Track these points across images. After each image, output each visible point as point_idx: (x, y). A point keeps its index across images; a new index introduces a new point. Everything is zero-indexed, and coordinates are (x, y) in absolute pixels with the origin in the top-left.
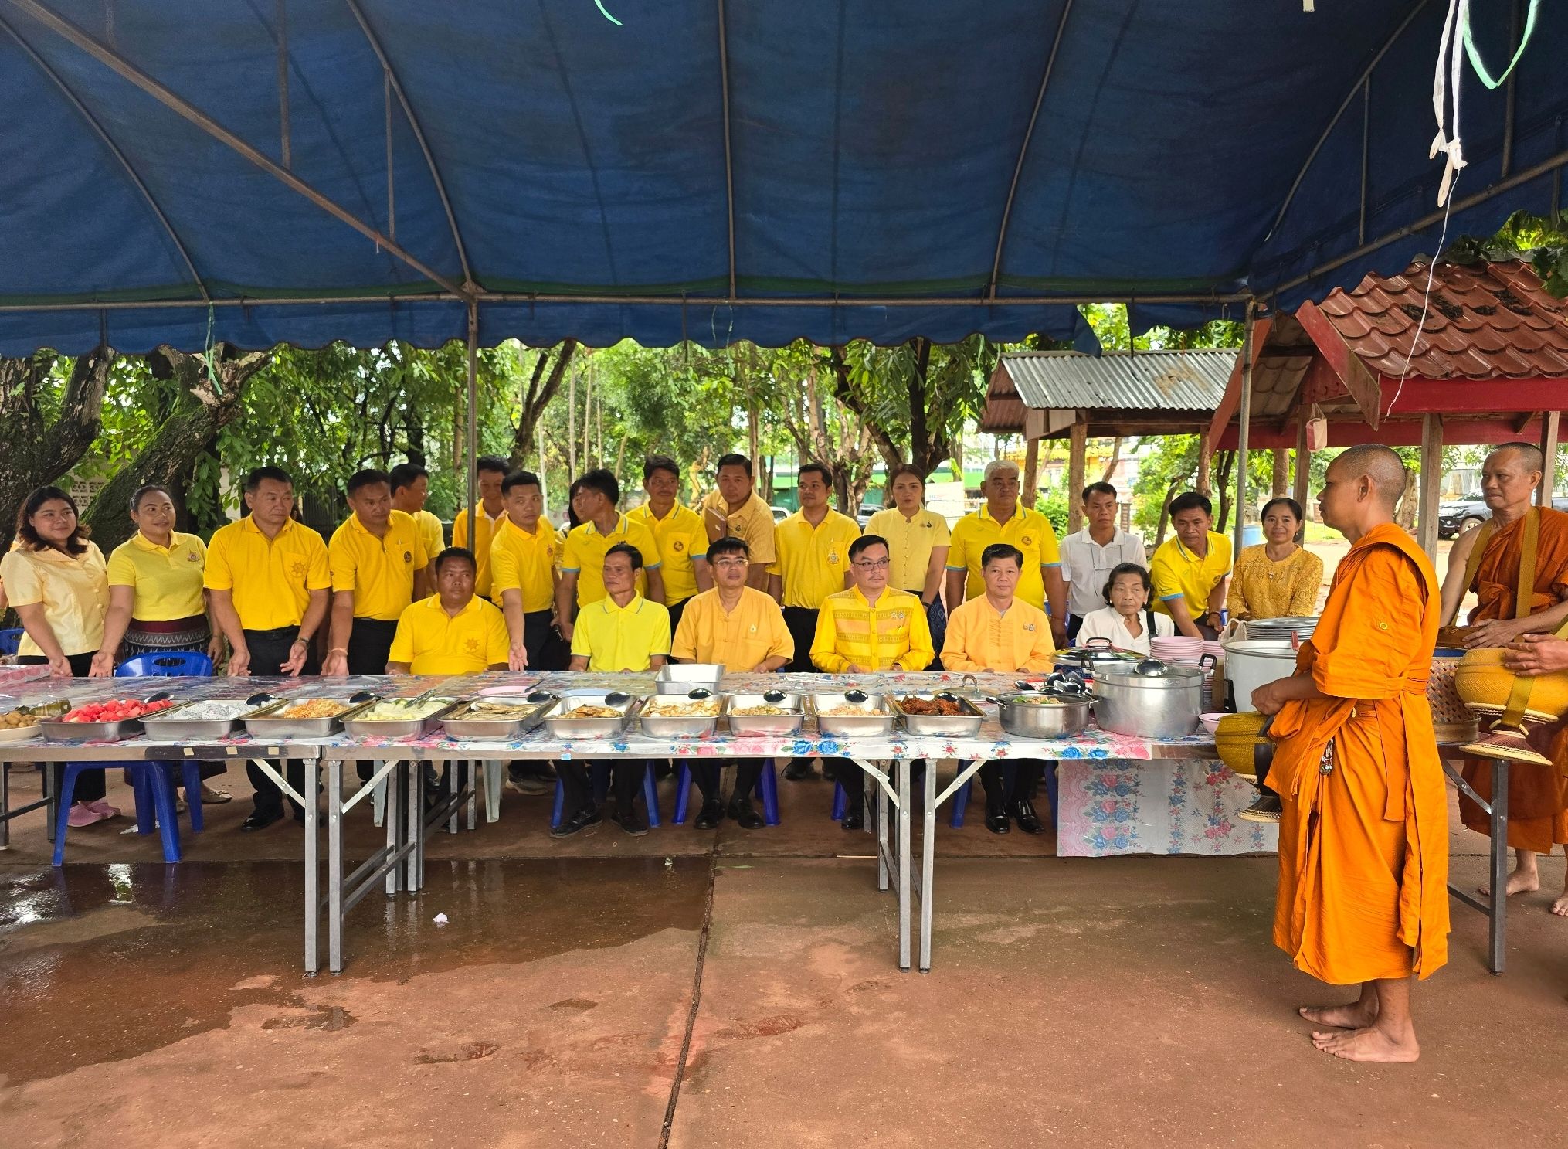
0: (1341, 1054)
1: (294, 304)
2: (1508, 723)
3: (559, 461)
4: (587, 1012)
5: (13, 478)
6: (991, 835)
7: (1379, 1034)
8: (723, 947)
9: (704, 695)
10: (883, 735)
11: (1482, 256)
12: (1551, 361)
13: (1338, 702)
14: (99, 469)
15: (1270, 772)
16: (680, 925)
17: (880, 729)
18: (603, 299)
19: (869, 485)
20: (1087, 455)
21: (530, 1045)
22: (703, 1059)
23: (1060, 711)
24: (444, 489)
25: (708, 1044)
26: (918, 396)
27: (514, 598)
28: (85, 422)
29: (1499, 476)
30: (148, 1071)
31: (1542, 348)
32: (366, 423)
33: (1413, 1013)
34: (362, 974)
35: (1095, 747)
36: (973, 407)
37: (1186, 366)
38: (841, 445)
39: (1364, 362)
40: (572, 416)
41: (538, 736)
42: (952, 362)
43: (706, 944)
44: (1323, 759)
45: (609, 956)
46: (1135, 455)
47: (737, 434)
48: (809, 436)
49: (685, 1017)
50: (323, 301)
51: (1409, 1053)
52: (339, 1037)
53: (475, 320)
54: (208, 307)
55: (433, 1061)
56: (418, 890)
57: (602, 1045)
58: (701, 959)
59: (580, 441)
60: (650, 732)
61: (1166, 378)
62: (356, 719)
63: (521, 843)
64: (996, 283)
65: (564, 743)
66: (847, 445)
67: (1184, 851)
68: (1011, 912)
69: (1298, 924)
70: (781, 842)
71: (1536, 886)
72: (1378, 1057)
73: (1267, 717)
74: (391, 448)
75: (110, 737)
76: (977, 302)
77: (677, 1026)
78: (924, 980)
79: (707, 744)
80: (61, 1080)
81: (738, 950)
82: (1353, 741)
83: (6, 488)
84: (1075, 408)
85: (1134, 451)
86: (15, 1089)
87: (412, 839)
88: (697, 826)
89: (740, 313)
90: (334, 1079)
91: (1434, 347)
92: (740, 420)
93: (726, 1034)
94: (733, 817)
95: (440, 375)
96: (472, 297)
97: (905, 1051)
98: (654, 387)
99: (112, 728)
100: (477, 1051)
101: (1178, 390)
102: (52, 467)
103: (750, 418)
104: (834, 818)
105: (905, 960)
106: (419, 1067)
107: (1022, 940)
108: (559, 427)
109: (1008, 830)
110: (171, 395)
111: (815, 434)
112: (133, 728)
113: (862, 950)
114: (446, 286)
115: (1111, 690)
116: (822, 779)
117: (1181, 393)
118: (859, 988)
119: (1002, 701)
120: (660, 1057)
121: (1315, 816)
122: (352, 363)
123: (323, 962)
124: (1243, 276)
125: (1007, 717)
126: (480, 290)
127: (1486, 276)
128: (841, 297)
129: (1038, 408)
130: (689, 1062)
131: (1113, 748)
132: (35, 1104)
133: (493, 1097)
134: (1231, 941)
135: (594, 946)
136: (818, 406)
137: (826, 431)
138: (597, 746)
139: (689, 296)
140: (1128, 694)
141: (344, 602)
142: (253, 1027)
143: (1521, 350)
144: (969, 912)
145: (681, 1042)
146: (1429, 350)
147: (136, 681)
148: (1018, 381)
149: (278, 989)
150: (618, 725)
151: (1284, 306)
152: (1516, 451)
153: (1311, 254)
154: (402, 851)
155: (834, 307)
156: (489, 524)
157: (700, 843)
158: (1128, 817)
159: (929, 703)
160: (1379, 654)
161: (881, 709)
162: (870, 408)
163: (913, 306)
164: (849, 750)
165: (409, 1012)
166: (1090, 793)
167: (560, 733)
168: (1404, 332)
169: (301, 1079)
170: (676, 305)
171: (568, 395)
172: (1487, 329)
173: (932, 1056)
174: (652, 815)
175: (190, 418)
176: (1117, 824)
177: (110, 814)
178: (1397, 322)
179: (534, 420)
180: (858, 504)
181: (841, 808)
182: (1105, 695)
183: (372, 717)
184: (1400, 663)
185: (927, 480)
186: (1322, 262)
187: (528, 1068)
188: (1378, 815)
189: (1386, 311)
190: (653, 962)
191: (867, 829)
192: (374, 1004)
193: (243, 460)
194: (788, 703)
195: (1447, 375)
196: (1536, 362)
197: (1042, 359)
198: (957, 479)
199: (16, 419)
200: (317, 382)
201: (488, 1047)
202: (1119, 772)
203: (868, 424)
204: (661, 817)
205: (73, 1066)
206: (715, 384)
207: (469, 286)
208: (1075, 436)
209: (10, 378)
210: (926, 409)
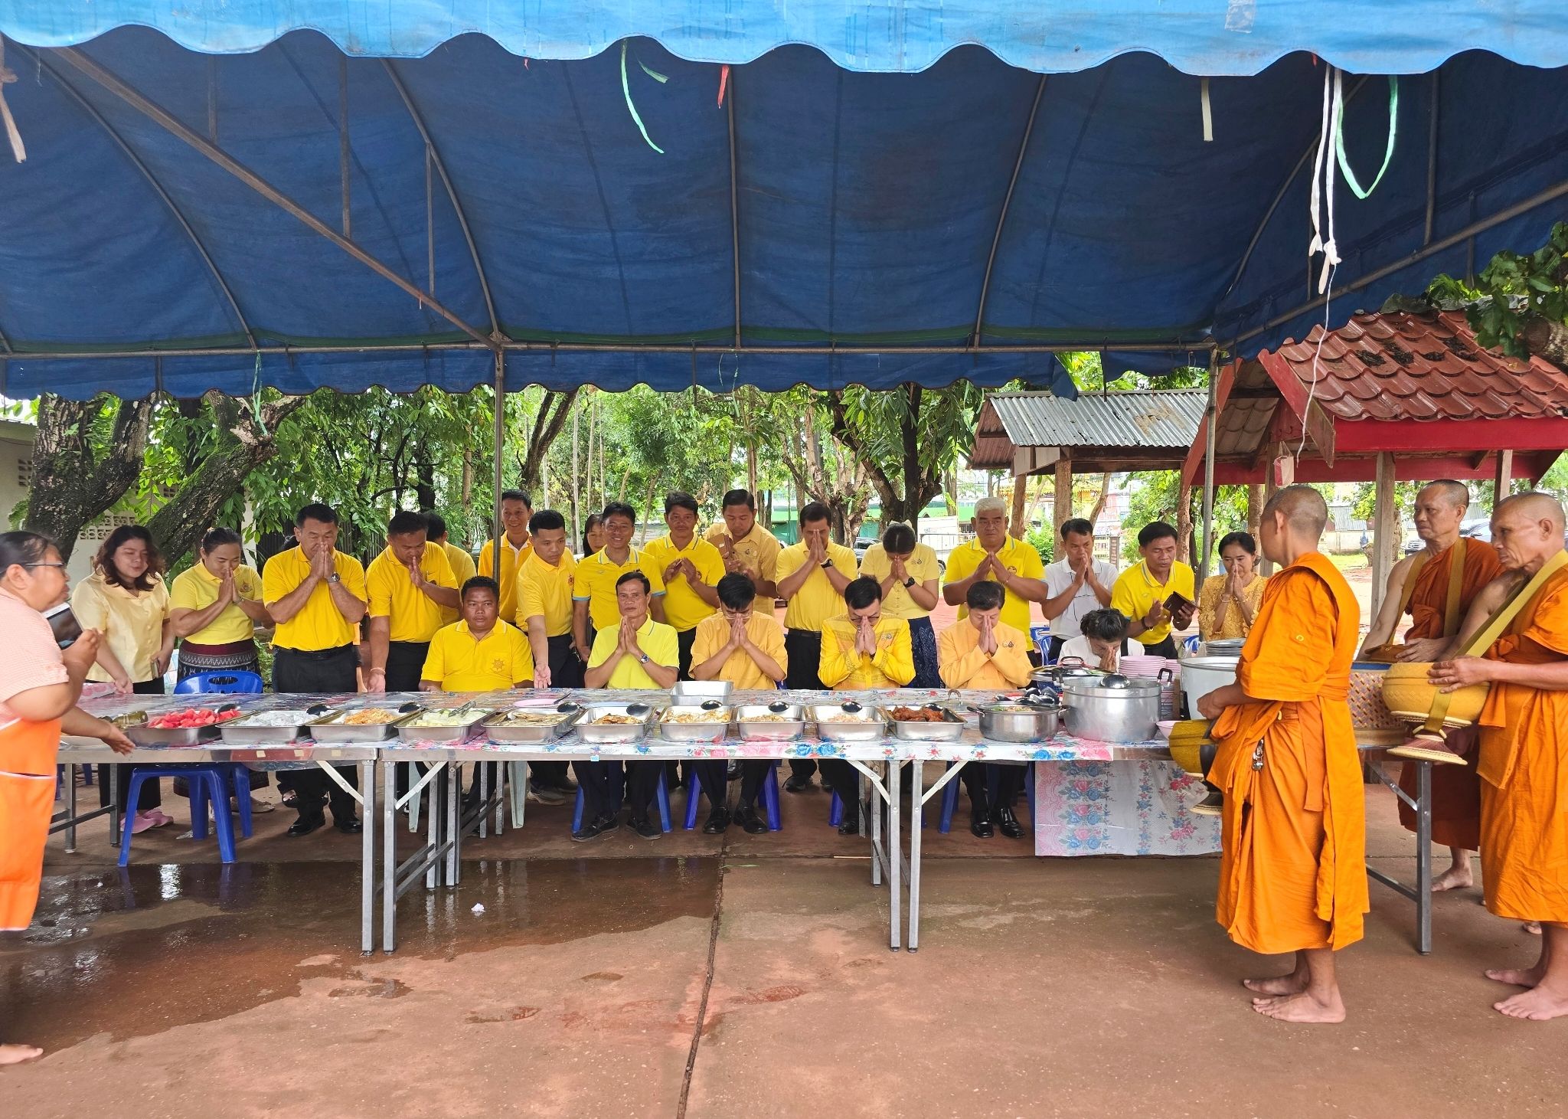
0: (1277, 1016)
1: (333, 352)
2: (1429, 728)
3: (562, 496)
4: (615, 983)
5: (66, 512)
6: (976, 839)
7: (1309, 998)
8: (733, 932)
9: (715, 706)
10: (875, 739)
11: (1433, 305)
12: (1494, 404)
13: (1267, 706)
14: (127, 503)
15: (1212, 769)
16: (694, 913)
17: (872, 734)
18: (620, 348)
19: (864, 518)
20: (1075, 490)
21: (566, 1009)
22: (718, 1019)
23: (1032, 718)
24: (453, 523)
25: (722, 1008)
26: (910, 434)
27: (538, 623)
28: (129, 459)
29: (1428, 510)
30: (233, 1030)
31: (1485, 392)
32: (380, 460)
33: (1339, 979)
34: (413, 953)
35: (1063, 749)
36: (963, 445)
37: (1166, 406)
38: (838, 480)
39: (1322, 406)
40: (575, 452)
41: (569, 740)
42: (942, 402)
43: (718, 929)
44: (1255, 757)
45: (631, 938)
46: (1126, 490)
47: (737, 469)
48: (806, 471)
49: (701, 986)
50: (361, 349)
51: (1336, 1015)
52: (398, 1003)
53: (501, 367)
54: (256, 354)
55: (482, 1021)
56: (456, 885)
57: (630, 1008)
58: (713, 941)
59: (583, 476)
60: (668, 737)
61: (1146, 417)
62: (408, 726)
63: (546, 846)
64: (980, 333)
65: (594, 746)
66: (843, 480)
67: (1152, 852)
68: (992, 903)
69: (1233, 901)
70: (783, 845)
71: (1470, 883)
72: (1308, 1018)
73: (1211, 721)
74: (403, 483)
75: (191, 741)
76: (963, 350)
77: (694, 993)
78: (912, 958)
79: (719, 747)
80: (159, 1037)
81: (747, 934)
82: (1280, 743)
83: (58, 521)
84: (1059, 445)
85: (1123, 486)
86: (120, 1044)
87: (451, 838)
88: (706, 831)
89: (744, 361)
90: (398, 1035)
91: (1385, 390)
92: (739, 456)
93: (738, 1000)
94: (738, 823)
95: (454, 414)
96: (498, 346)
97: (894, 1012)
98: (656, 424)
99: (193, 733)
100: (521, 1012)
101: (1157, 428)
102: (98, 502)
103: (749, 453)
104: (831, 824)
105: (896, 941)
106: (471, 1026)
107: (1000, 926)
108: (562, 463)
109: (992, 835)
110: (198, 433)
111: (813, 469)
112: (211, 733)
113: (857, 934)
114: (476, 337)
115: (1079, 700)
116: (821, 791)
117: (1160, 432)
118: (855, 964)
119: (981, 710)
120: (681, 1018)
121: (1247, 807)
122: (367, 402)
123: (378, 942)
124: (1207, 326)
125: (986, 724)
126: (506, 339)
127: (1437, 324)
128: (838, 346)
129: (1024, 446)
130: (706, 1021)
131: (1079, 751)
132: (139, 1055)
133: (537, 1048)
134: (1188, 927)
135: (617, 931)
136: (815, 442)
137: (822, 465)
138: (623, 749)
139: (698, 345)
140: (1093, 703)
141: (380, 627)
142: (322, 995)
143: (1466, 394)
144: (954, 903)
145: (698, 1006)
146: (1380, 394)
147: (195, 698)
148: (1005, 420)
149: (339, 965)
150: (640, 732)
151: (1245, 351)
152: (1443, 487)
153: (1267, 307)
154: (441, 850)
155: (831, 354)
156: (513, 554)
157: (709, 846)
158: (1099, 820)
159: (917, 712)
160: (1296, 662)
161: (874, 718)
162: (865, 445)
163: (904, 354)
164: (845, 752)
165: (456, 983)
166: (1065, 797)
167: (589, 738)
168: (1358, 377)
169: (368, 1036)
170: (686, 352)
171: (571, 432)
172: (1435, 374)
173: (918, 1017)
174: (664, 820)
175: (229, 456)
176: (1090, 826)
177: (164, 822)
178: (1352, 368)
179: (540, 456)
180: (854, 537)
181: (838, 815)
182: (1074, 705)
183: (420, 723)
184: (1314, 670)
185: (921, 514)
186: (1276, 314)
187: (566, 1026)
188: (1300, 806)
189: (1342, 358)
190: (671, 943)
191: (862, 834)
192: (426, 977)
193: (267, 495)
194: (790, 713)
195: (1396, 417)
196: (1478, 405)
197: (1028, 399)
198: (952, 512)
199: (69, 457)
200: (333, 420)
201: (529, 1010)
202: (1090, 778)
203: (863, 461)
204: (673, 824)
205: (168, 1026)
206: (717, 422)
207: (496, 336)
208: (1059, 472)
209: (64, 419)
210: (919, 446)
